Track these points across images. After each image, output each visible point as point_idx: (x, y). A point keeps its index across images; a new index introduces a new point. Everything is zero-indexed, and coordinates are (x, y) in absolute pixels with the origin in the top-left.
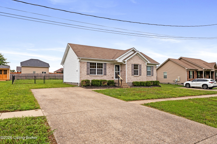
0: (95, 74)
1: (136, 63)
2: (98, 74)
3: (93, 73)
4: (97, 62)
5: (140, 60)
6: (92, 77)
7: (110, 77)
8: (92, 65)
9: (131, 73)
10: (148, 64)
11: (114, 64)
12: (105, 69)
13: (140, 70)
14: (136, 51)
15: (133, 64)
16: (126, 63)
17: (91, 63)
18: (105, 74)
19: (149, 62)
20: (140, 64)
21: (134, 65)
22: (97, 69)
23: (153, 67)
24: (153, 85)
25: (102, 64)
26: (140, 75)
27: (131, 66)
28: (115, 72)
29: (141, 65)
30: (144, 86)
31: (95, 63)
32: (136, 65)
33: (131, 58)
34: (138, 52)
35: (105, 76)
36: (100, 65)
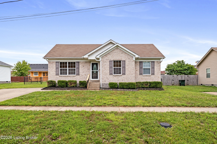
0: (66, 74)
1: (117, 58)
2: (69, 74)
3: (63, 73)
4: (68, 61)
5: (123, 55)
6: (62, 77)
7: (85, 77)
8: (63, 65)
9: (109, 71)
10: (137, 59)
11: (90, 62)
12: (78, 68)
13: (124, 67)
14: (115, 43)
15: (112, 60)
16: (100, 59)
17: (61, 63)
18: (78, 74)
19: (137, 56)
20: (123, 59)
21: (114, 62)
22: (68, 68)
23: (154, 62)
24: (150, 88)
25: (74, 63)
26: (124, 74)
27: (108, 63)
28: (91, 71)
29: (125, 61)
30: (124, 88)
31: (66, 63)
32: (117, 61)
33: (109, 53)
34: (117, 44)
35: (78, 76)
36: (72, 65)
